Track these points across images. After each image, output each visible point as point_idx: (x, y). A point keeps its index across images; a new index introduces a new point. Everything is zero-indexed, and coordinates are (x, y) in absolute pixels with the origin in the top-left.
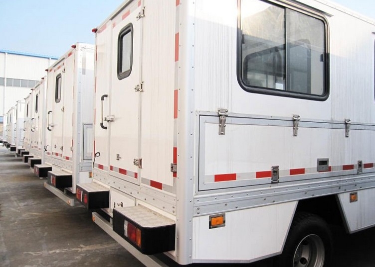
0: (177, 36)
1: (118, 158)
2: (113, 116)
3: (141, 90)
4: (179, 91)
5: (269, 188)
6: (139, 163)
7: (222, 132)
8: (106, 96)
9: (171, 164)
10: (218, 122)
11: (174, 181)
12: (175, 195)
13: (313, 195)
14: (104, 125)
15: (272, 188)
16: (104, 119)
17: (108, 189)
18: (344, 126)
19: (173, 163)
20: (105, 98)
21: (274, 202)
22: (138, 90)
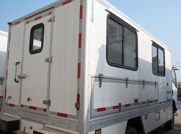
0: (80, 35)
1: (29, 99)
2: (25, 75)
3: (51, 61)
4: (81, 64)
5: (117, 114)
6: (48, 103)
7: (100, 86)
8: (19, 63)
9: (75, 103)
10: (99, 81)
11: (77, 113)
12: (78, 121)
13: (133, 117)
14: (17, 80)
15: (119, 114)
16: (17, 76)
17: (18, 119)
18: (143, 83)
19: (76, 102)
20: (18, 64)
21: (119, 121)
22: (48, 61)
